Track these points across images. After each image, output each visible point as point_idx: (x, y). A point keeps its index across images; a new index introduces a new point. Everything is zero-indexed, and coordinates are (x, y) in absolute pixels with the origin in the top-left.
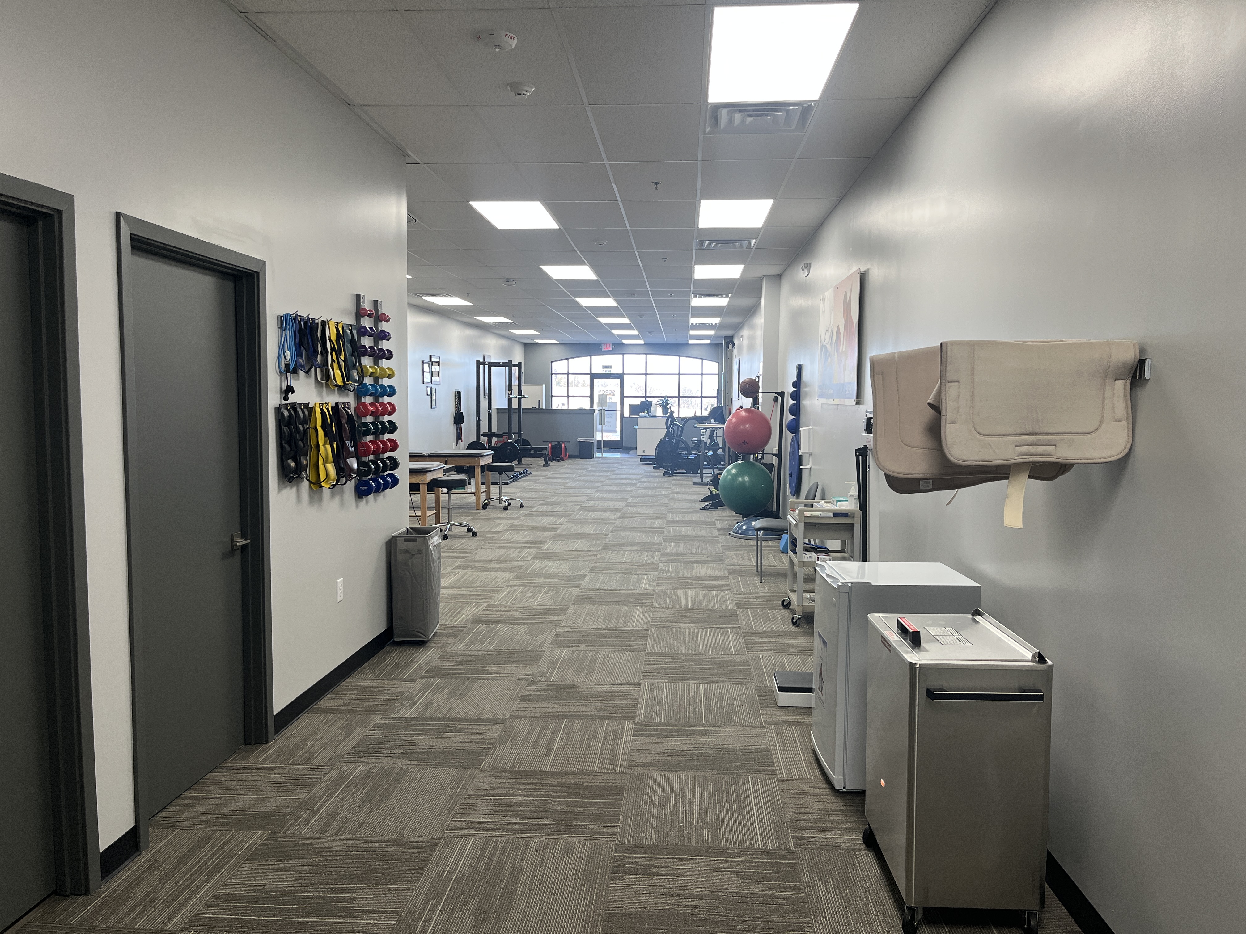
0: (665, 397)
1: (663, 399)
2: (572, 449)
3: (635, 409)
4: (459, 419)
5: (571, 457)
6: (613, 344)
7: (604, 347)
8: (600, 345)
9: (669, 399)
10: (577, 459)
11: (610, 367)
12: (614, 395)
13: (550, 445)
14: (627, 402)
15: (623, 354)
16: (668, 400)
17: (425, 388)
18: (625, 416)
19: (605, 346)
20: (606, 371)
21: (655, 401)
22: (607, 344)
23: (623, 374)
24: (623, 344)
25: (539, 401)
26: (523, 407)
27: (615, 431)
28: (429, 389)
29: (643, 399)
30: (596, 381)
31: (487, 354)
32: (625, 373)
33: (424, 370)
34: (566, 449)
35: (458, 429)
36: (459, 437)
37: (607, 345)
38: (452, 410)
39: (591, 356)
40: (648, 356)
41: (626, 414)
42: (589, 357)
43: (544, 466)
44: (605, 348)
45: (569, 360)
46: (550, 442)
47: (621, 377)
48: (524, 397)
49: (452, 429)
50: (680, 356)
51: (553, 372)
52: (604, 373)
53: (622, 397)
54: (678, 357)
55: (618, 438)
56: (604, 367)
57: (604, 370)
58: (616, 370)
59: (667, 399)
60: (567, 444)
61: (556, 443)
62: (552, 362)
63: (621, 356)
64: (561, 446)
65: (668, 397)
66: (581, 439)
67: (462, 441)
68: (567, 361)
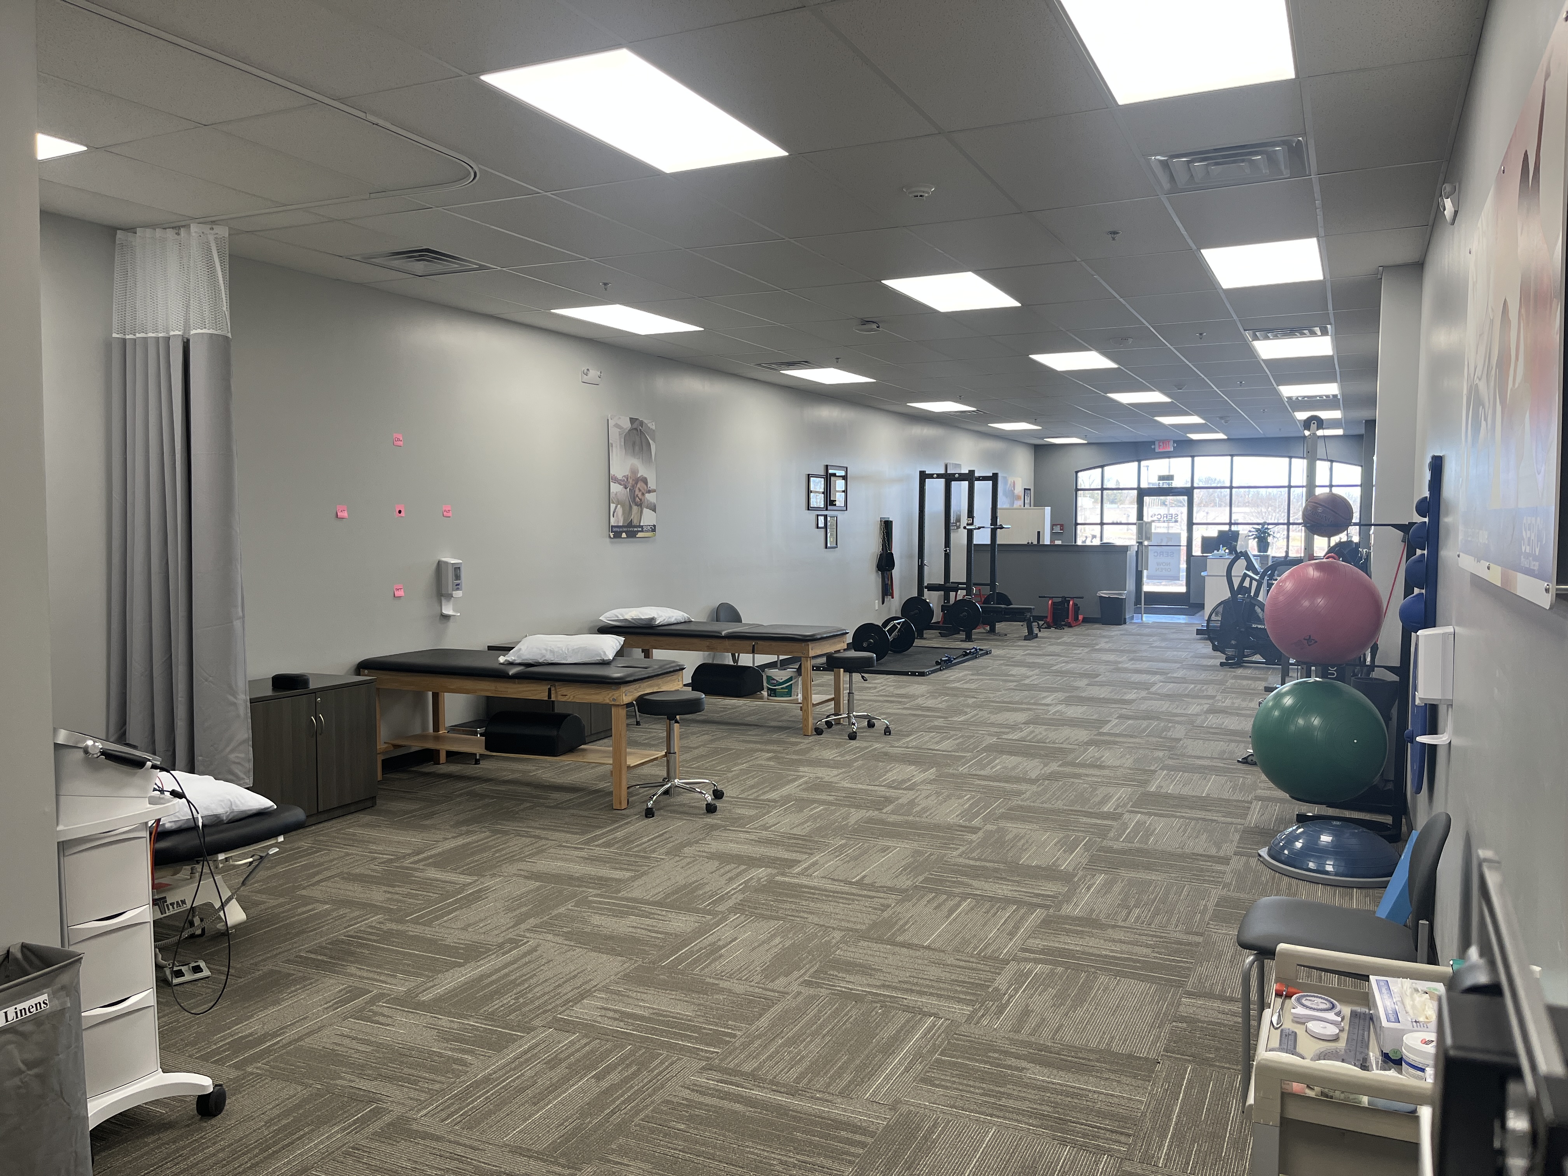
0: (1263, 524)
1: (1260, 527)
2: (1090, 609)
3: (1209, 545)
4: (885, 563)
5: (1086, 620)
6: (1174, 442)
7: (1159, 446)
8: (1153, 443)
9: (1270, 527)
10: (1097, 626)
11: (1170, 478)
12: (1176, 521)
13: (1050, 602)
14: (1199, 533)
15: (1193, 457)
16: (1267, 529)
17: (814, 518)
18: (1194, 554)
19: (1161, 444)
20: (1164, 484)
21: (1243, 530)
22: (1165, 442)
23: (1193, 488)
24: (1192, 441)
25: (1039, 533)
26: (999, 542)
27: (1177, 578)
28: (821, 519)
29: (1226, 528)
30: (1147, 499)
31: (951, 462)
32: (1195, 485)
33: (812, 488)
34: (1076, 608)
35: (886, 579)
36: (887, 590)
37: (1163, 443)
38: (874, 547)
39: (1139, 461)
40: (1235, 458)
41: (1197, 551)
42: (1136, 463)
43: (1026, 638)
44: (1161, 447)
45: (1106, 468)
46: (1051, 598)
47: (1188, 492)
48: (1002, 528)
49: (874, 580)
50: (1290, 457)
51: (1079, 487)
52: (1161, 486)
53: (1190, 524)
54: (1287, 460)
55: (1183, 589)
56: (1162, 478)
57: (1161, 482)
58: (1180, 482)
59: (1266, 526)
60: (1077, 601)
61: (1060, 600)
62: (1077, 472)
63: (1190, 459)
64: (1068, 605)
65: (1269, 524)
66: (1104, 593)
67: (893, 598)
68: (1100, 470)
